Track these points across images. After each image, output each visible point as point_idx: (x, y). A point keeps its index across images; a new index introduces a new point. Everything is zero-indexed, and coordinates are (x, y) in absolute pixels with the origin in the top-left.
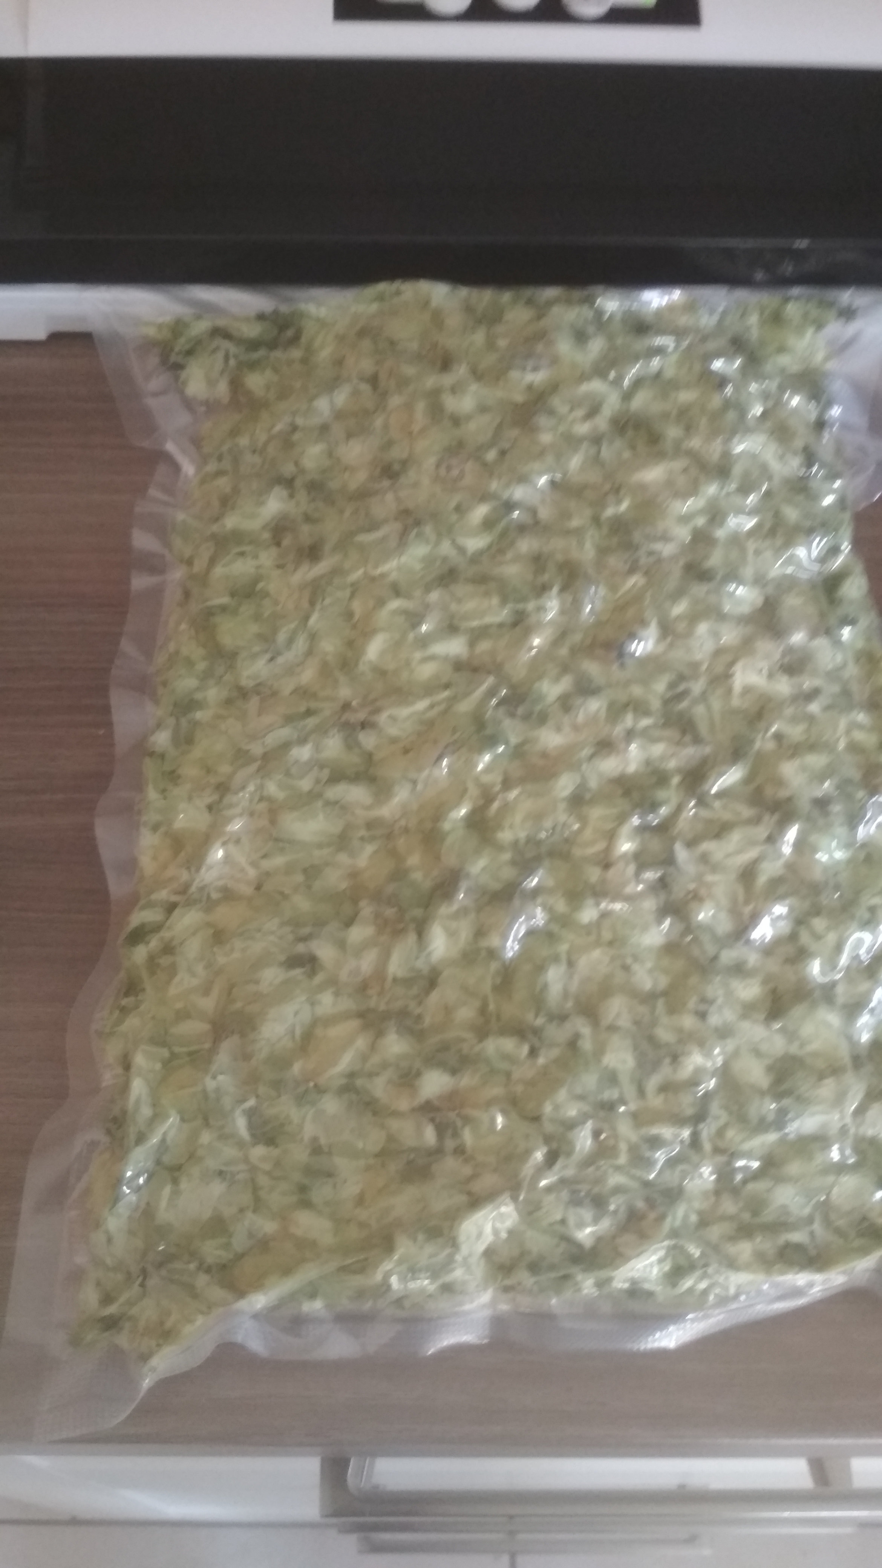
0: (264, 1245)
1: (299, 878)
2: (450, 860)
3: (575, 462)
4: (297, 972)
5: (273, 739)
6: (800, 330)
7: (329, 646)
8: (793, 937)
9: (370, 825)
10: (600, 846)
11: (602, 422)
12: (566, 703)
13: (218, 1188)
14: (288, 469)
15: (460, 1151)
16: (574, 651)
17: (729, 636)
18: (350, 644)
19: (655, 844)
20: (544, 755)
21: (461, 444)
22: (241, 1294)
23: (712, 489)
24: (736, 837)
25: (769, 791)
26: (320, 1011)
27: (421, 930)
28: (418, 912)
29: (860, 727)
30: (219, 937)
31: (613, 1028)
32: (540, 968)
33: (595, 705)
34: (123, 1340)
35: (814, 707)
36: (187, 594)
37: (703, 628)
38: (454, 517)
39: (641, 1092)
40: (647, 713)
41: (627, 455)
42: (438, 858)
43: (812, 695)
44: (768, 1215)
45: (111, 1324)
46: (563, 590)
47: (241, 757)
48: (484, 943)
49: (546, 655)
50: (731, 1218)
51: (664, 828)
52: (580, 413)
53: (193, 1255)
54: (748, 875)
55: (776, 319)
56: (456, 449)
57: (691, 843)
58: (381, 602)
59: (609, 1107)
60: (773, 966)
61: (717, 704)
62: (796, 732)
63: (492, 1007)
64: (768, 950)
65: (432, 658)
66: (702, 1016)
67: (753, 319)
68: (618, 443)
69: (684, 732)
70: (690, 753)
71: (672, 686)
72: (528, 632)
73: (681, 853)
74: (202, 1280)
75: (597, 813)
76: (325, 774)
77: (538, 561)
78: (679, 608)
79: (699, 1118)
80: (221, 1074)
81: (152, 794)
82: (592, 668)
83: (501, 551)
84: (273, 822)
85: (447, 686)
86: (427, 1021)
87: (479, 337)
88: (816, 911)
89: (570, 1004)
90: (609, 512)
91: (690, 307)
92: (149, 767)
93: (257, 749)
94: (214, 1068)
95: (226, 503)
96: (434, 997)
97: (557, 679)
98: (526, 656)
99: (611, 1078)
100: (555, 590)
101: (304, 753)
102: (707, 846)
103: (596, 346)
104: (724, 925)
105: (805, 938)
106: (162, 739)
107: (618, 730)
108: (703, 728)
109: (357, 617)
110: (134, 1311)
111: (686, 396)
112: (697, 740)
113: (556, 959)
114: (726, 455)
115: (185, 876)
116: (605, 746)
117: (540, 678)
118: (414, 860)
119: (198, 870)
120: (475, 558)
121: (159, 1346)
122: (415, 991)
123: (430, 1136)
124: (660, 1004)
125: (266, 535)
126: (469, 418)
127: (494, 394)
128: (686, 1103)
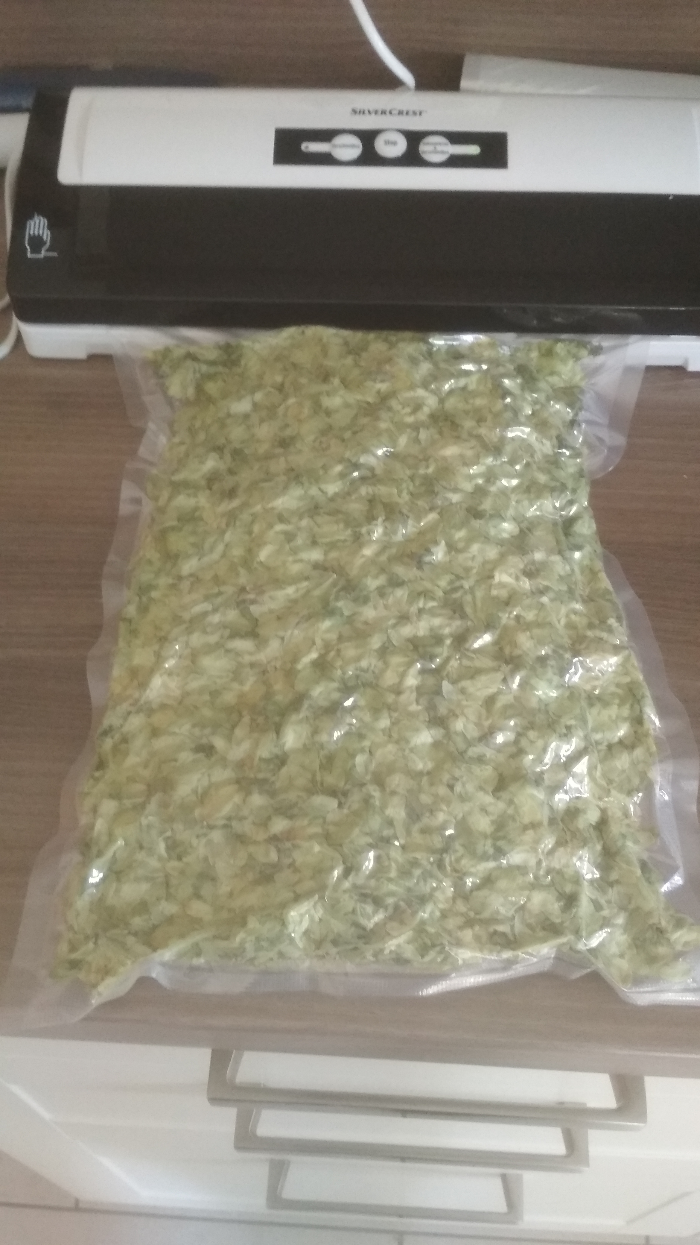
0: (170, 920)
1: (207, 697)
2: (300, 687)
3: (403, 441)
4: (201, 755)
5: (198, 609)
6: (564, 361)
7: (237, 552)
8: (516, 742)
9: (252, 665)
10: (396, 680)
11: (423, 415)
12: (381, 592)
13: (144, 887)
14: (222, 441)
15: (291, 865)
16: (390, 560)
17: (492, 553)
18: (250, 551)
19: (431, 681)
20: (366, 623)
21: (330, 428)
22: (155, 949)
23: (490, 460)
24: (483, 679)
25: (507, 650)
26: (214, 779)
27: (278, 729)
28: (277, 719)
29: (575, 612)
30: (155, 733)
31: (393, 793)
32: (353, 756)
33: (401, 593)
34: (82, 975)
35: (545, 599)
36: (153, 520)
37: (475, 548)
38: (321, 472)
39: (408, 832)
40: (433, 599)
41: (437, 436)
42: (293, 686)
43: (542, 592)
44: (486, 915)
45: (75, 965)
46: (387, 519)
47: (177, 620)
48: (318, 738)
49: (373, 561)
50: (462, 915)
51: (437, 672)
52: (408, 410)
53: (127, 924)
54: (490, 701)
55: (549, 353)
56: (327, 431)
57: (454, 682)
58: (271, 526)
59: (387, 841)
60: (501, 758)
61: (479, 594)
62: (530, 616)
63: (318, 778)
64: (500, 749)
65: (301, 561)
66: (451, 787)
67: (534, 355)
68: (433, 431)
69: (455, 612)
70: (457, 624)
71: (451, 582)
72: (361, 546)
73: (446, 686)
74: (131, 940)
75: (396, 660)
76: (227, 632)
77: (372, 501)
78: (460, 534)
79: (445, 850)
80: (150, 815)
81: (121, 643)
82: (400, 570)
83: (349, 494)
84: (193, 662)
85: (307, 578)
86: (278, 785)
87: (349, 360)
88: (532, 726)
89: (368, 777)
90: (422, 471)
91: (492, 345)
92: (123, 627)
93: (186, 616)
94: (147, 812)
95: (182, 463)
96: (284, 770)
97: (376, 577)
98: (359, 561)
99: (390, 823)
100: (380, 520)
101: (216, 618)
102: (466, 683)
103: (425, 367)
104: (473, 732)
105: (524, 742)
106: (131, 610)
107: (413, 609)
108: (468, 610)
109: (254, 535)
110: (89, 958)
111: (479, 402)
112: (463, 616)
113: (362, 750)
114: (503, 439)
115: (136, 695)
116: (404, 618)
117: (366, 576)
118: (278, 686)
119: (145, 690)
120: (332, 499)
121: (103, 979)
122: (272, 767)
123: (273, 856)
124: (425, 779)
125: (203, 483)
126: (337, 411)
127: (353, 397)
128: (437, 842)
